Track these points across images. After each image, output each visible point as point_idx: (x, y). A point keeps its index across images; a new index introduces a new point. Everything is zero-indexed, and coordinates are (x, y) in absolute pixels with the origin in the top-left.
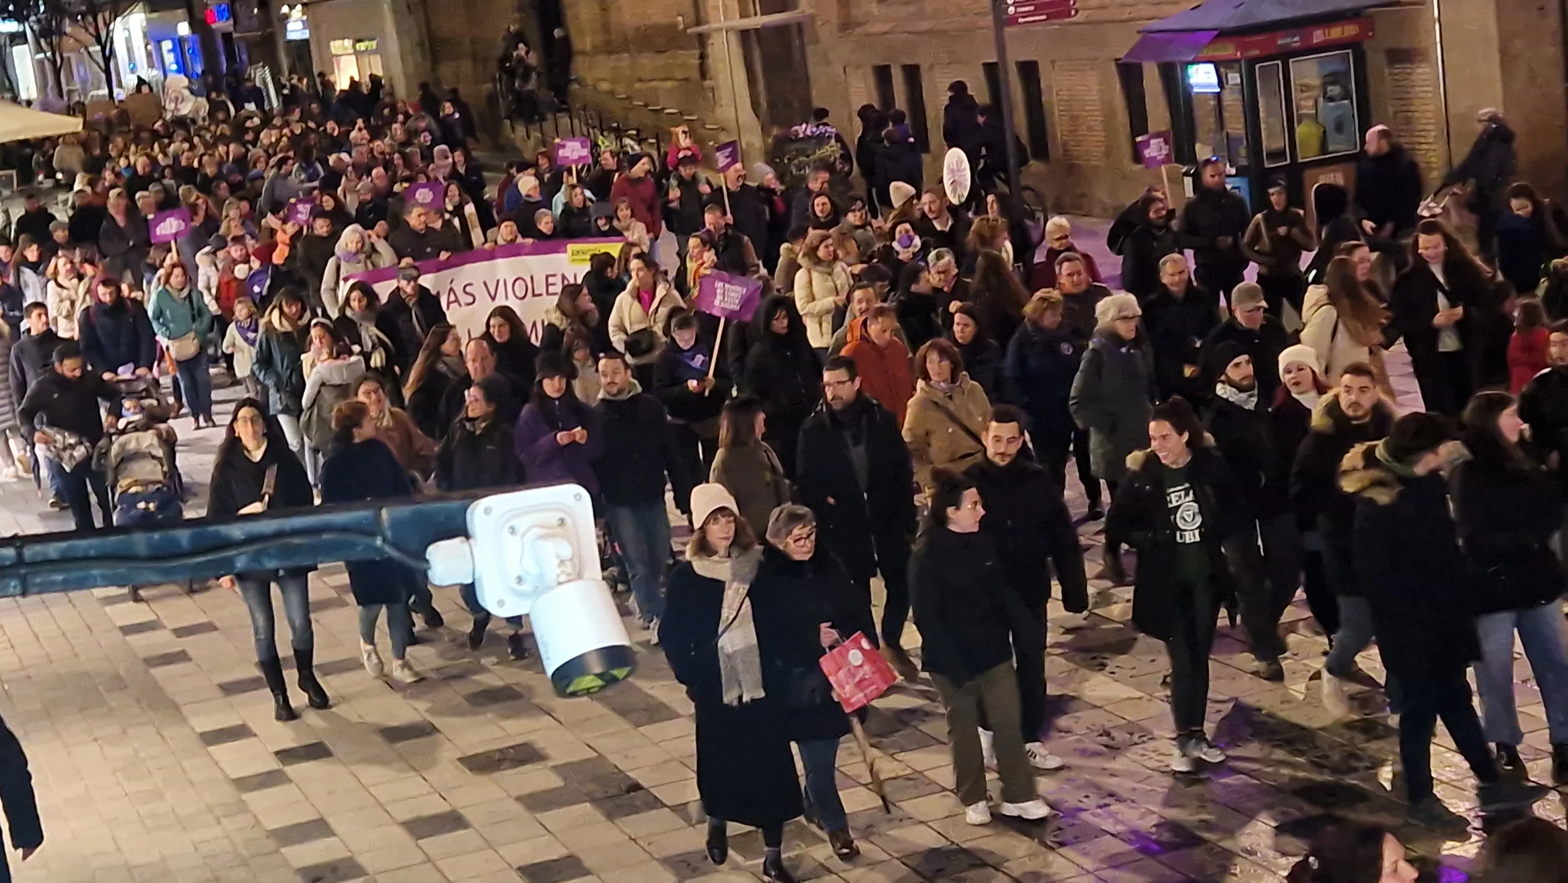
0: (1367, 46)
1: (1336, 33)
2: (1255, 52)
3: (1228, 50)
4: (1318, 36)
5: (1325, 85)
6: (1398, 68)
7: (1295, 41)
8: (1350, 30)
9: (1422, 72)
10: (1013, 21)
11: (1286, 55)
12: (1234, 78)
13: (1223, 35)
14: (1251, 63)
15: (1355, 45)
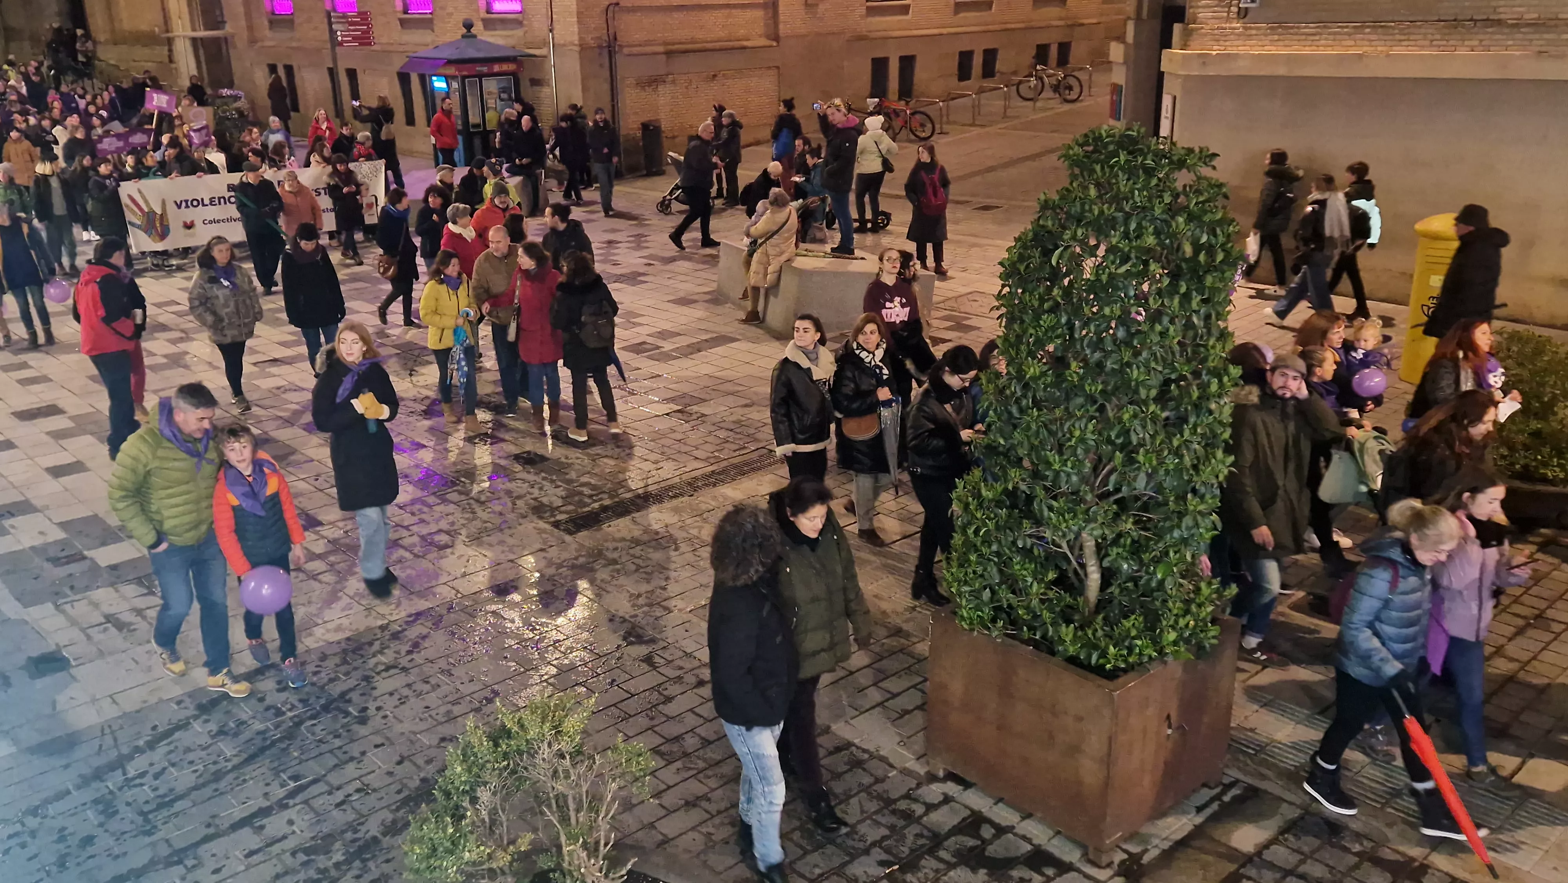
0: (520, 76)
1: (505, 67)
2: (465, 73)
3: (451, 71)
4: (496, 68)
5: (500, 93)
6: (537, 88)
7: (485, 69)
8: (512, 67)
9: (546, 90)
10: (341, 44)
11: (481, 76)
12: (455, 85)
13: (450, 62)
14: (464, 78)
15: (514, 74)
